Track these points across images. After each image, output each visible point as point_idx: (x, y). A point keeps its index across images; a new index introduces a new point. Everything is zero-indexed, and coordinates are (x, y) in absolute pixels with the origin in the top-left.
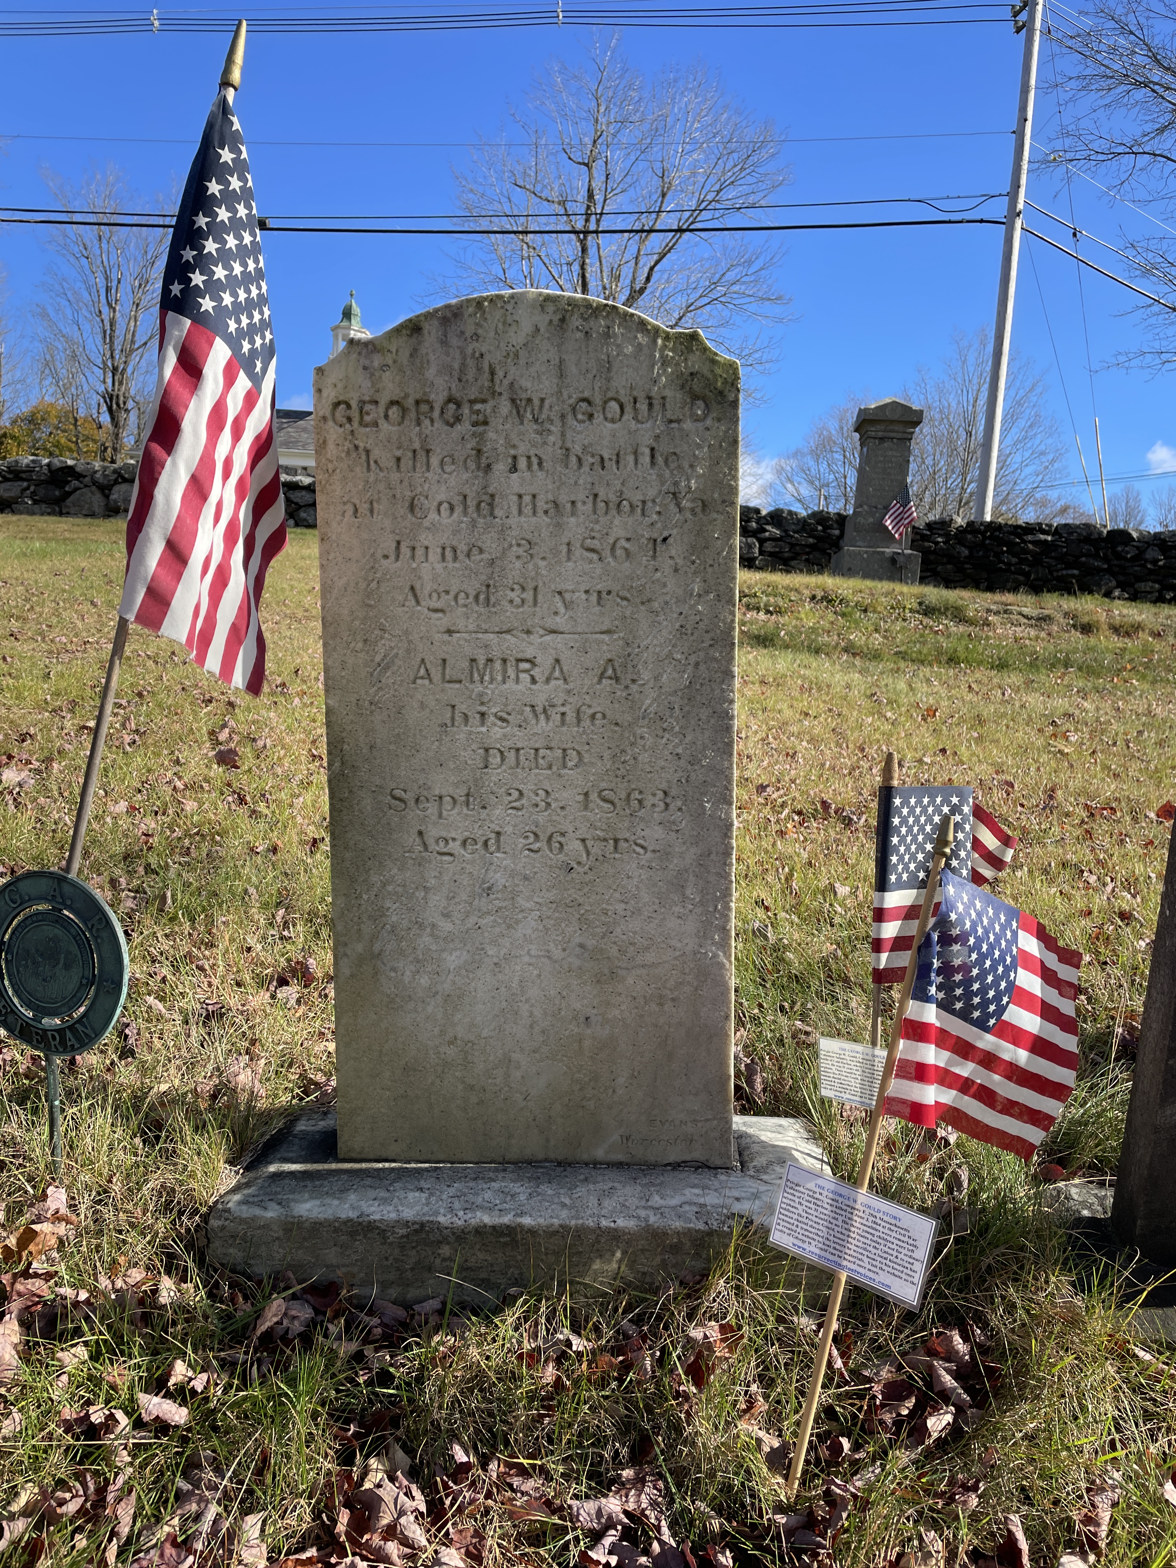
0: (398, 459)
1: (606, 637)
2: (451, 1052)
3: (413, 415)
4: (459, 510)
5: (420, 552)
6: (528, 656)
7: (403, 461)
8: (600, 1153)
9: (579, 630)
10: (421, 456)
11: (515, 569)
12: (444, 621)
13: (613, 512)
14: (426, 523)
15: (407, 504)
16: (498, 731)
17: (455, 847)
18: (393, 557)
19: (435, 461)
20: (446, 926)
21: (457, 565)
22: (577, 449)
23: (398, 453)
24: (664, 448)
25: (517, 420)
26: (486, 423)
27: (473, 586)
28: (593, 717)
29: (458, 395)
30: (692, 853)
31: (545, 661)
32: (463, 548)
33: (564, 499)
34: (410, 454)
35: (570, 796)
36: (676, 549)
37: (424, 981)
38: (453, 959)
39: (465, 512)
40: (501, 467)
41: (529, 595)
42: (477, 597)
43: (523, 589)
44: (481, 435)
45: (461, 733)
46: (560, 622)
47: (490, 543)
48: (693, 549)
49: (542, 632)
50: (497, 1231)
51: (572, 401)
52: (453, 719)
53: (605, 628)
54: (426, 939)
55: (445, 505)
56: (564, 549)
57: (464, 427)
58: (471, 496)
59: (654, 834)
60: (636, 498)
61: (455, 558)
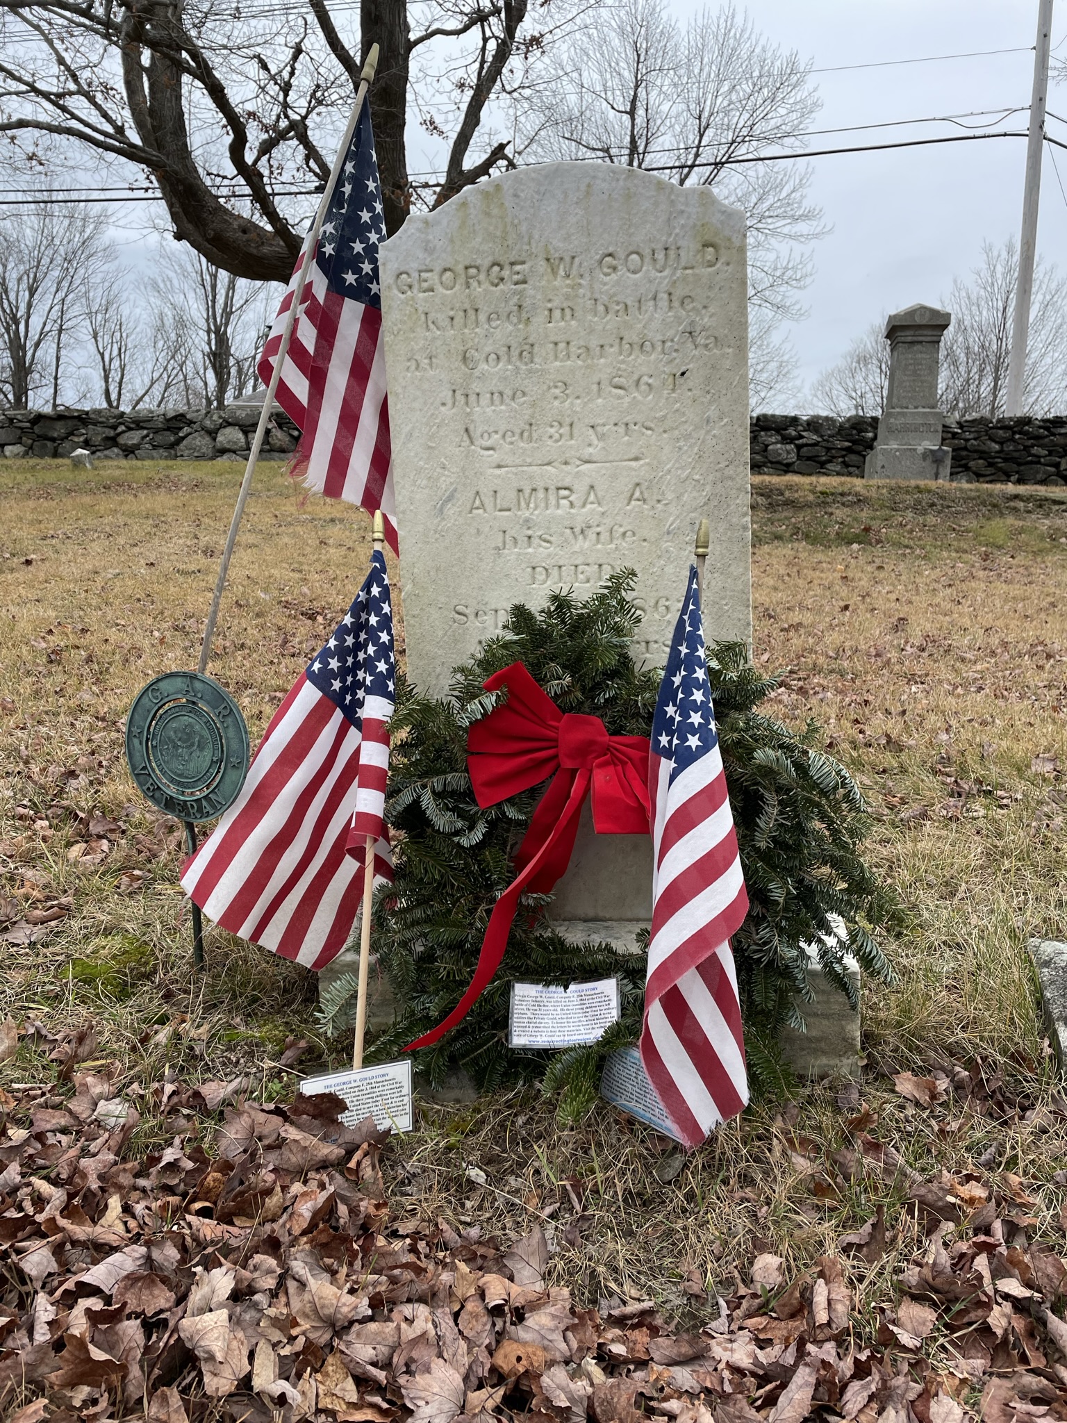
0: (452, 319)
1: (633, 464)
3: (461, 280)
4: (504, 359)
5: (473, 398)
6: (566, 484)
7: (456, 321)
9: (611, 458)
10: (471, 313)
11: (553, 408)
12: (495, 457)
13: (637, 351)
14: (477, 373)
15: (460, 358)
16: (542, 551)
18: (450, 403)
19: (482, 317)
21: (503, 407)
22: (604, 298)
23: (452, 313)
24: (679, 292)
25: (551, 277)
26: (525, 282)
27: (518, 425)
28: (624, 534)
29: (502, 260)
31: (581, 487)
32: (508, 392)
33: (594, 343)
34: (462, 314)
39: (509, 361)
40: (539, 319)
41: (565, 430)
42: (522, 434)
43: (560, 424)
44: (522, 292)
45: (511, 553)
46: (593, 452)
47: (532, 387)
48: (708, 380)
49: (578, 462)
51: (598, 257)
52: (504, 542)
53: (632, 456)
55: (493, 356)
56: (595, 387)
57: (507, 287)
58: (514, 345)
60: (657, 338)
61: (502, 402)
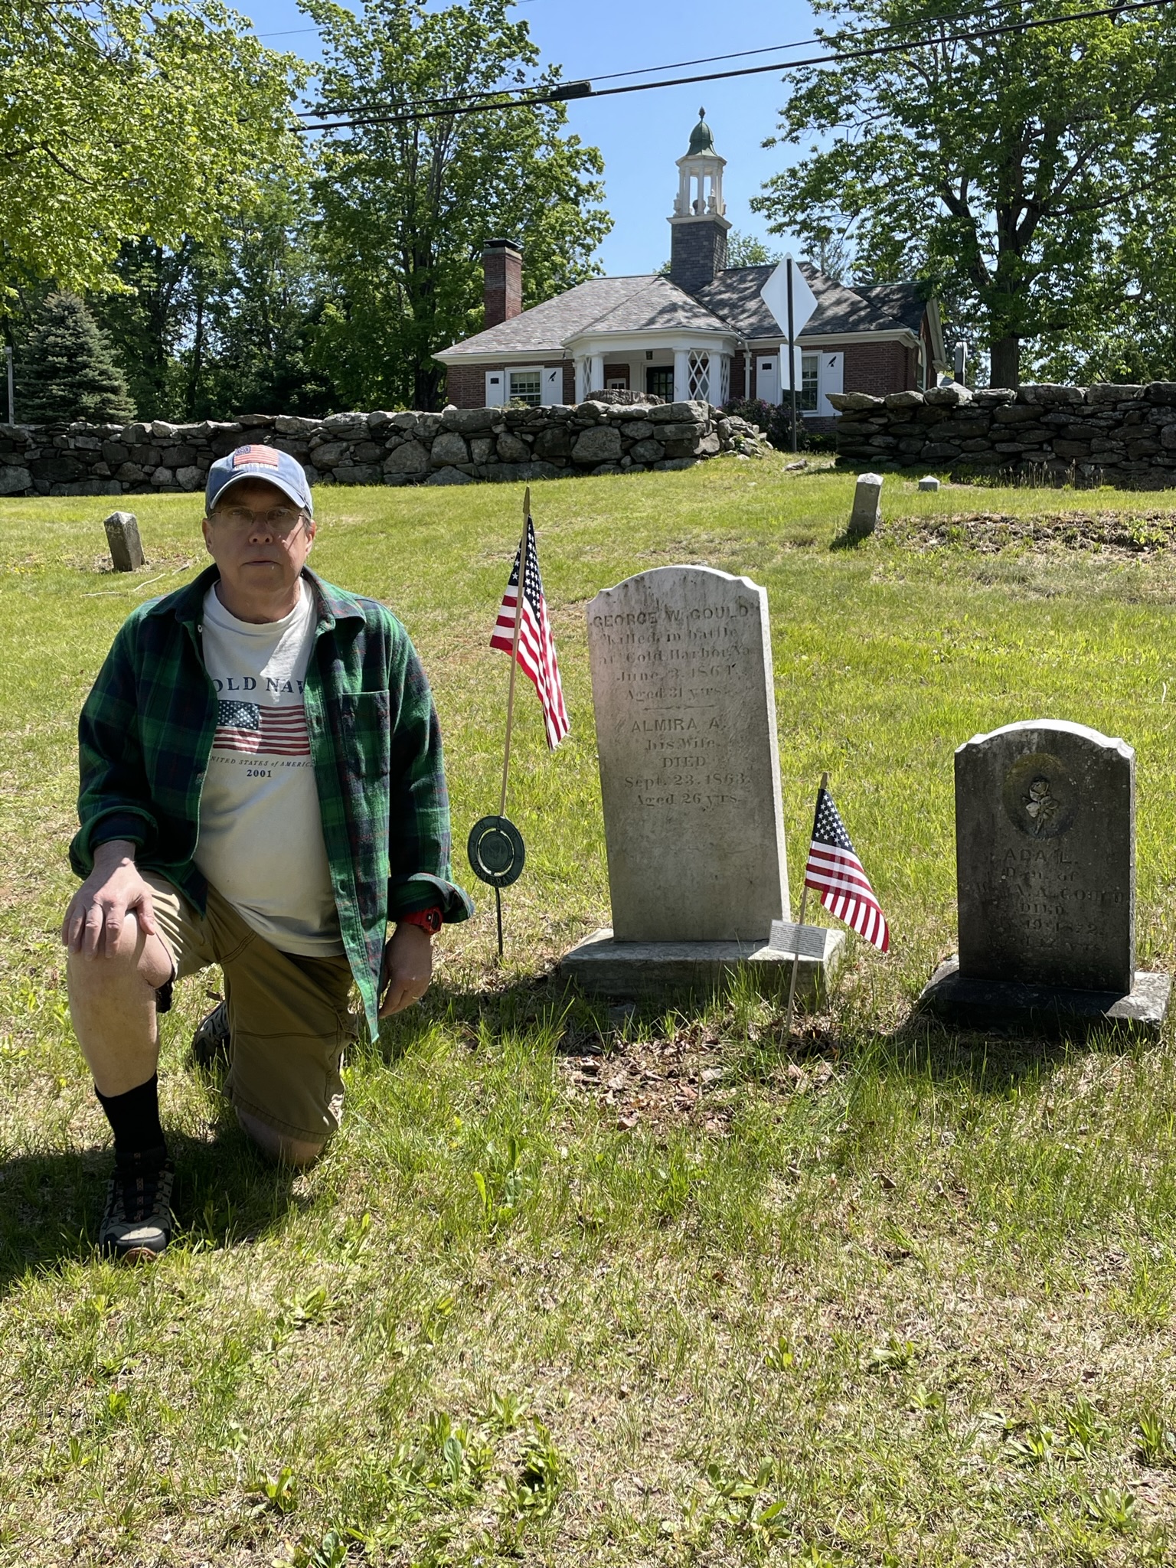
0: (621, 639)
1: (711, 709)
2: (659, 893)
3: (626, 620)
4: (647, 658)
5: (632, 677)
6: (679, 718)
7: (623, 640)
8: (726, 937)
9: (700, 706)
10: (631, 637)
11: (671, 683)
12: (644, 705)
13: (711, 656)
14: (634, 665)
15: (626, 657)
16: (669, 751)
17: (654, 802)
18: (621, 679)
19: (636, 638)
20: (653, 837)
21: (648, 681)
22: (694, 630)
23: (621, 636)
24: (730, 628)
25: (669, 620)
26: (656, 622)
27: (655, 690)
28: (709, 743)
29: (644, 612)
30: (757, 800)
31: (686, 720)
32: (649, 674)
33: (690, 651)
34: (626, 637)
35: (702, 778)
36: (739, 669)
37: (645, 861)
38: (657, 852)
39: (650, 659)
40: (664, 639)
41: (678, 692)
42: (657, 694)
43: (675, 690)
44: (654, 628)
45: (654, 753)
46: (693, 702)
47: (661, 671)
48: (745, 669)
49: (684, 707)
50: (677, 963)
51: (691, 611)
52: (650, 746)
53: (711, 705)
54: (645, 843)
55: (642, 657)
56: (691, 672)
57: (648, 623)
58: (652, 652)
59: (739, 793)
60: (720, 649)
61: (647, 678)
